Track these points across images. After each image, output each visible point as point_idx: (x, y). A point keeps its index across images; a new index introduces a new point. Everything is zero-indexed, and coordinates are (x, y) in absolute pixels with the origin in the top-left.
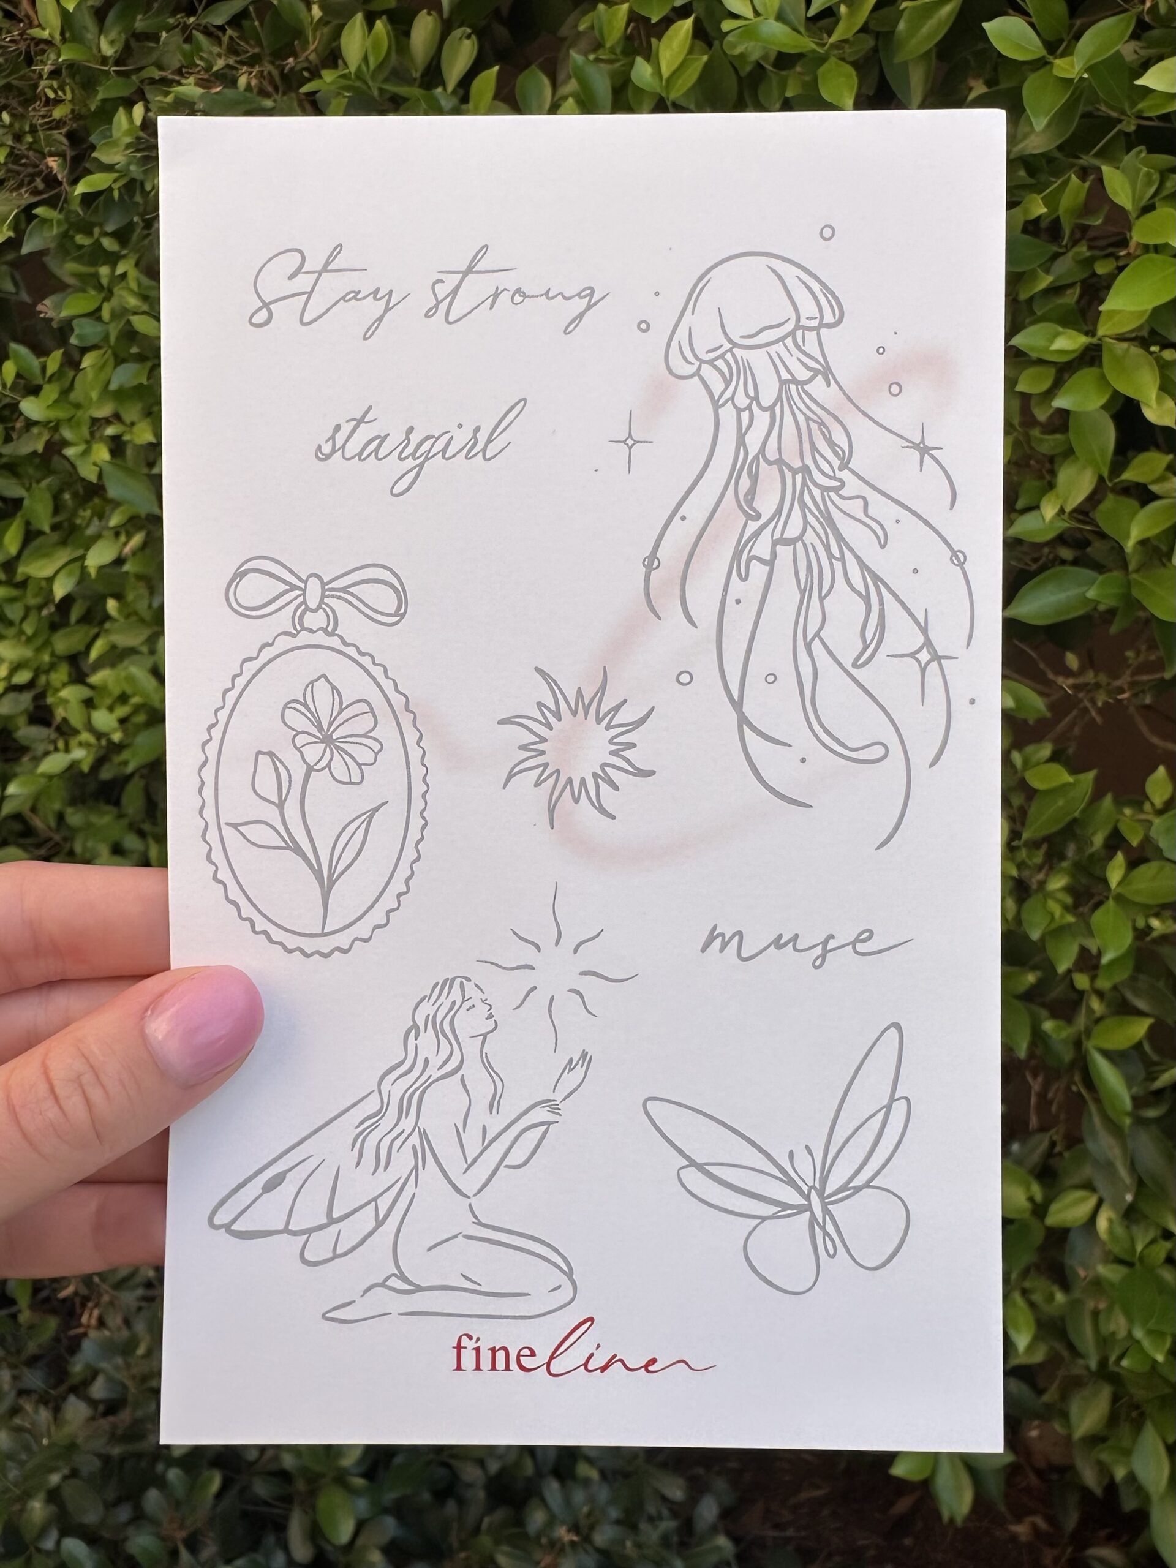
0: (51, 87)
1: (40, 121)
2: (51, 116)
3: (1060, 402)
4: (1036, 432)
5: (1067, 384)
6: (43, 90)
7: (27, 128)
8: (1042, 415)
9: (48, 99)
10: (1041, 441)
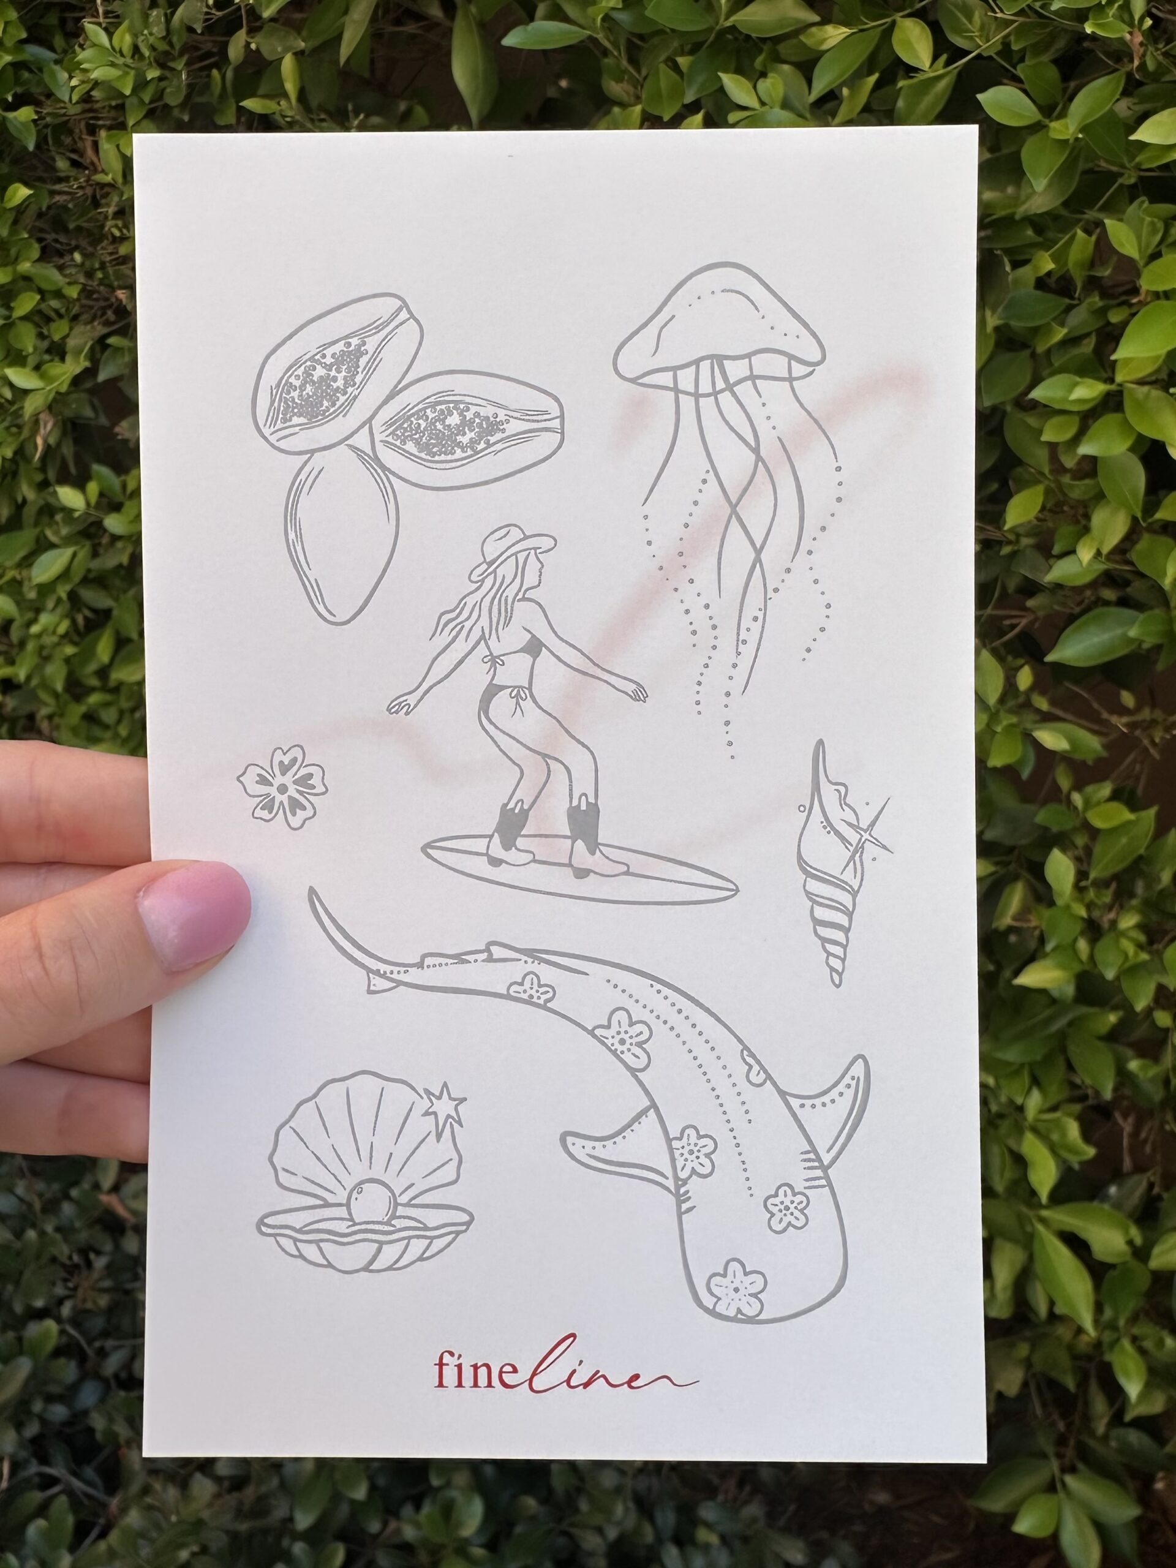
0: (116, 226)
1: (108, 258)
2: (117, 253)
3: (1086, 449)
4: (1066, 479)
5: (1091, 432)
6: (109, 229)
7: (97, 266)
8: (1069, 462)
9: (114, 239)
10: (1071, 487)
